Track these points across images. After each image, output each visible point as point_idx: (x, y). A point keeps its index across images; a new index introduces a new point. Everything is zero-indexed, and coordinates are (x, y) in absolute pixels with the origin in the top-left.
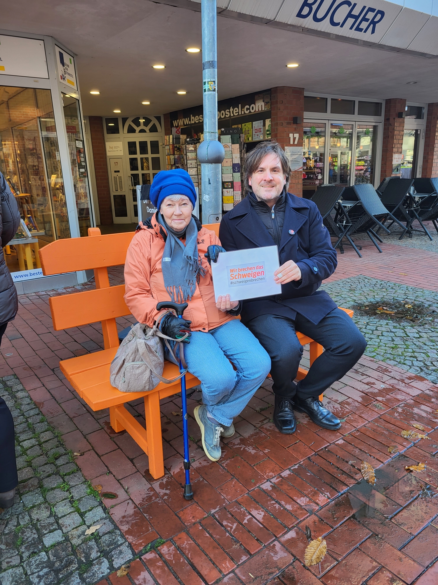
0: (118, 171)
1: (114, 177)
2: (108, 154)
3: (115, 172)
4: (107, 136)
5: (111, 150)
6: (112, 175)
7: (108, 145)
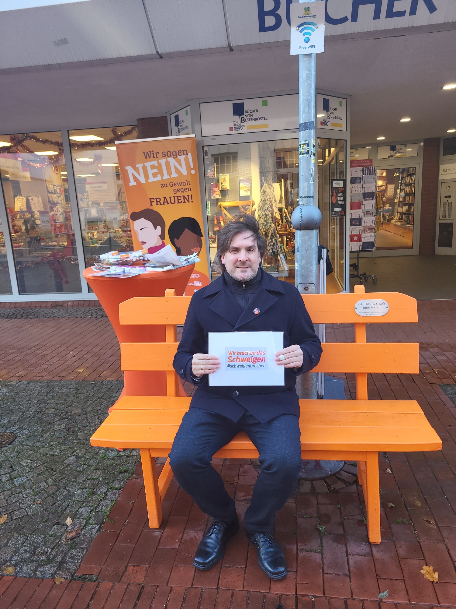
0: (450, 197)
1: (444, 203)
2: (441, 177)
3: (446, 197)
4: (442, 157)
5: (445, 173)
6: (442, 200)
7: (442, 167)
